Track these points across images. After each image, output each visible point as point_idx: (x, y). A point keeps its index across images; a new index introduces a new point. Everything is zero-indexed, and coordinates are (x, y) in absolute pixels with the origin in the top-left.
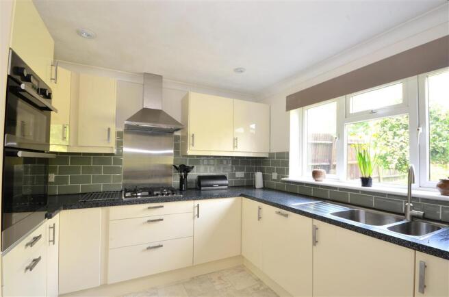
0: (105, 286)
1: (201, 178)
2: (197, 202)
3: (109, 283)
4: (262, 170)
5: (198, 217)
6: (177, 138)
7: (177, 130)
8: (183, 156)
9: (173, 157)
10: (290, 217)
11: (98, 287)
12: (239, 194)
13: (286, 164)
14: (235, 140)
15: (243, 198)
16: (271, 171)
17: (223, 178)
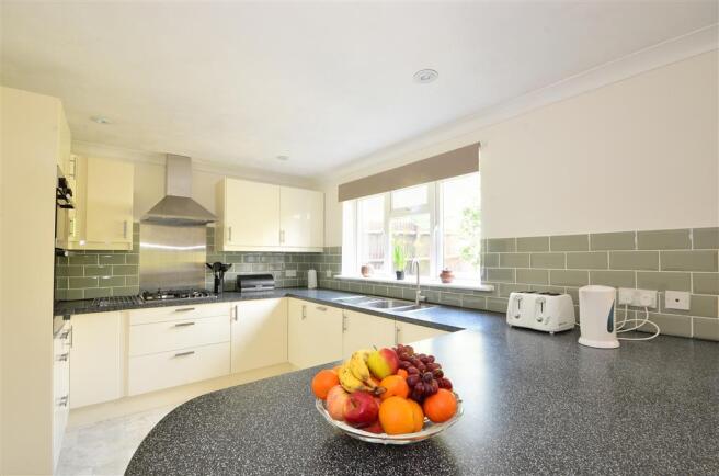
0: (125, 399)
1: (241, 278)
2: (235, 304)
3: (131, 394)
4: (316, 268)
5: (236, 319)
6: (210, 231)
7: (212, 222)
8: (219, 252)
9: (205, 254)
10: (327, 312)
11: (117, 400)
12: (284, 294)
13: (339, 259)
14: (282, 233)
15: (291, 299)
16: (326, 268)
17: (269, 277)
